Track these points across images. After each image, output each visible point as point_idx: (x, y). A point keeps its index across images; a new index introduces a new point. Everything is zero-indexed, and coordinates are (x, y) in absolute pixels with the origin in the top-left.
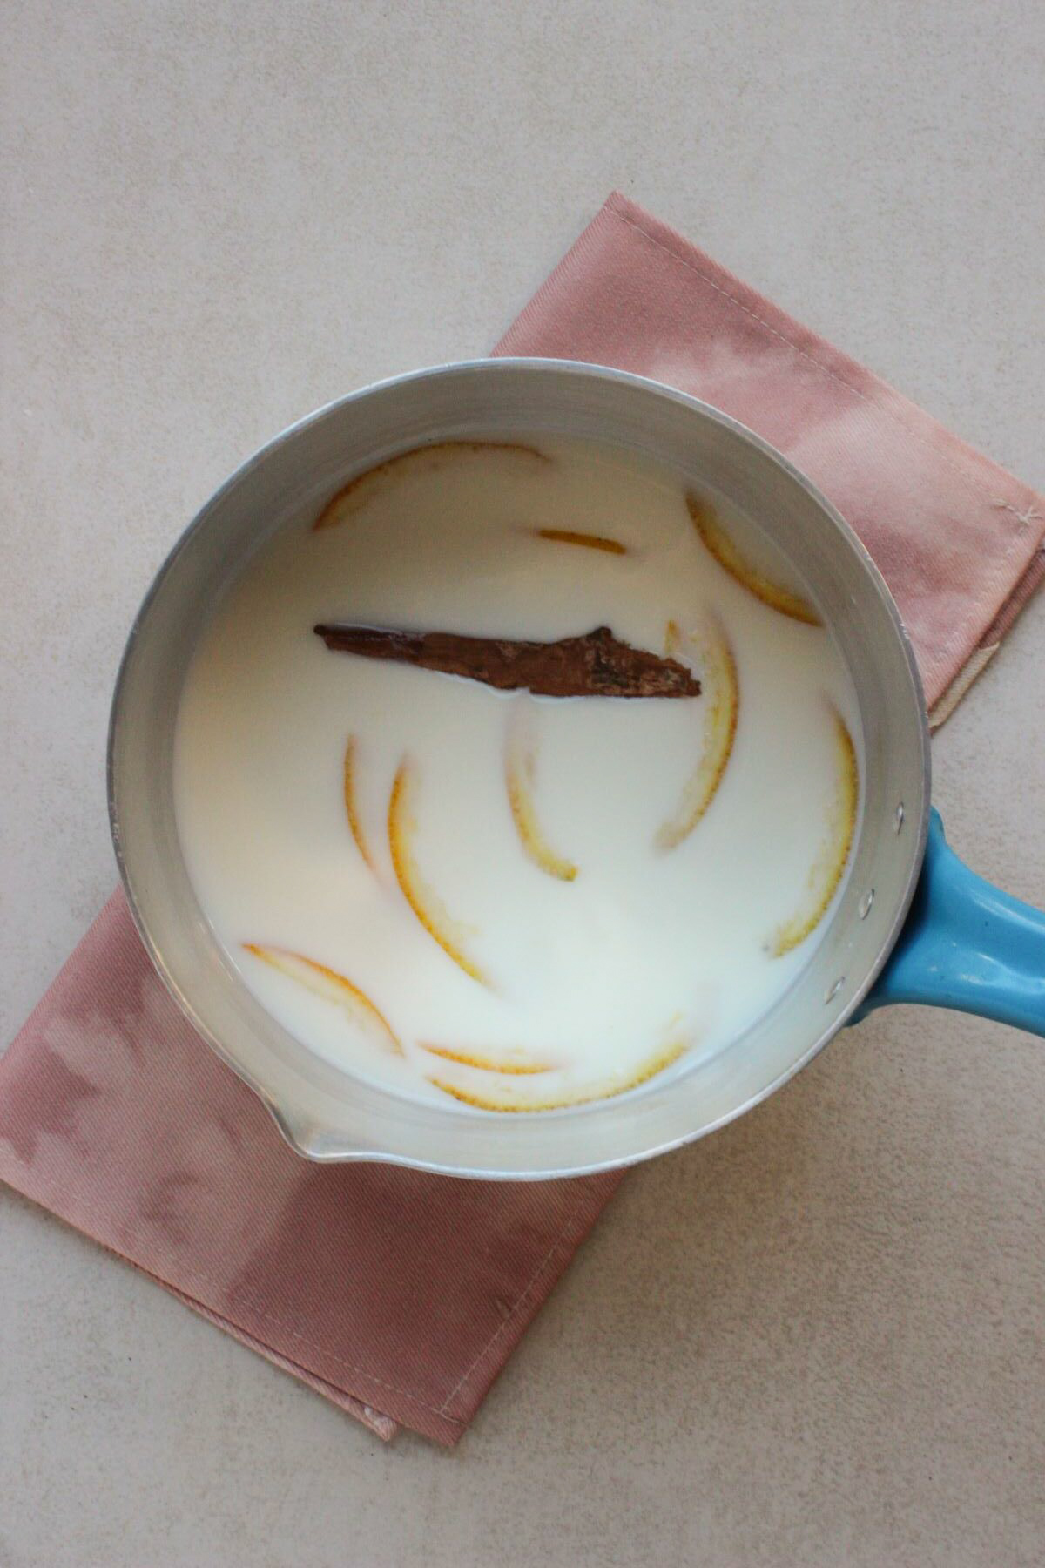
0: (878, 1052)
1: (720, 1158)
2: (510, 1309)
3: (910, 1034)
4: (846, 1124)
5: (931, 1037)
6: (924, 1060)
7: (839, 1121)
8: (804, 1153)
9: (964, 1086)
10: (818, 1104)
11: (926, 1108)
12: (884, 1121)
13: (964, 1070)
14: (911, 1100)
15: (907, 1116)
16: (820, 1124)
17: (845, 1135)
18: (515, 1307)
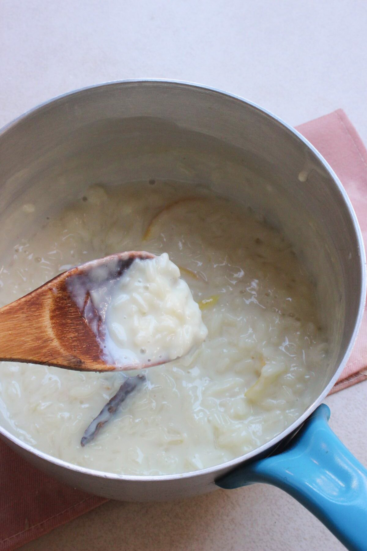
0: (269, 508)
1: (168, 515)
2: (30, 527)
3: (288, 508)
4: (236, 533)
5: (297, 515)
6: (289, 524)
7: (233, 529)
8: (208, 536)
9: (301, 546)
10: (228, 516)
11: (277, 546)
12: (254, 542)
13: (305, 539)
14: (272, 539)
15: (267, 546)
16: (224, 526)
17: (232, 538)
18: (33, 527)
